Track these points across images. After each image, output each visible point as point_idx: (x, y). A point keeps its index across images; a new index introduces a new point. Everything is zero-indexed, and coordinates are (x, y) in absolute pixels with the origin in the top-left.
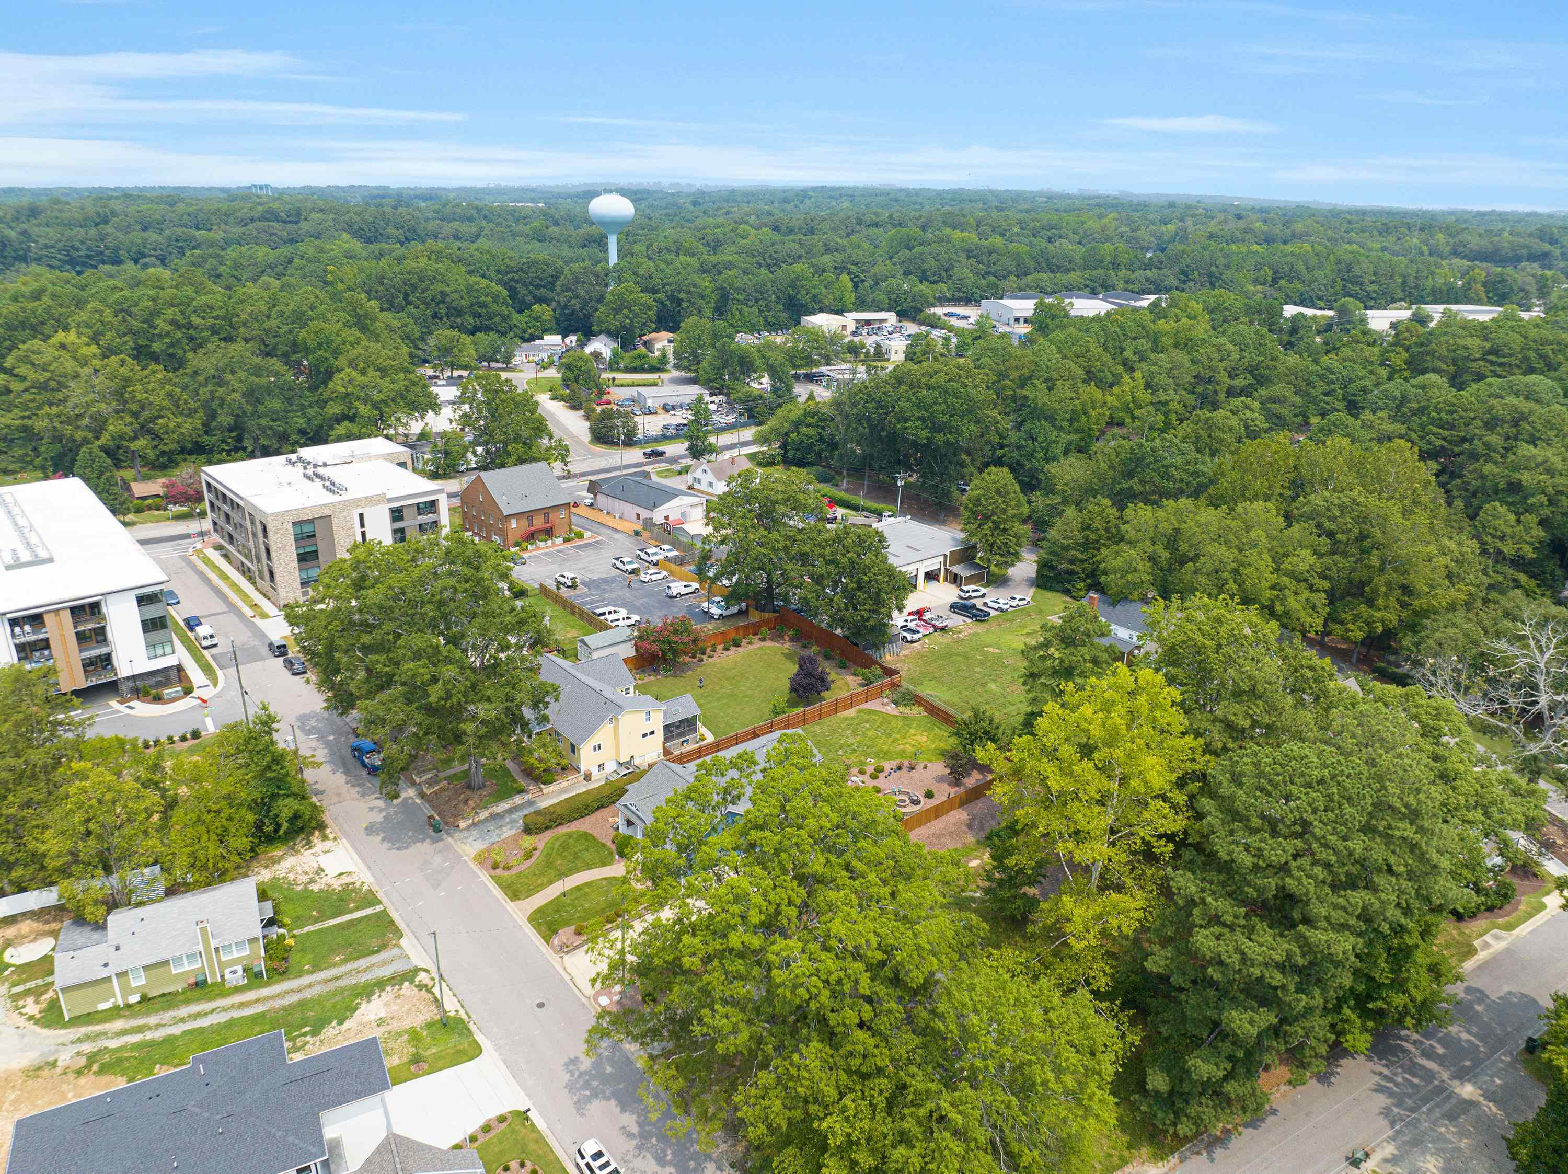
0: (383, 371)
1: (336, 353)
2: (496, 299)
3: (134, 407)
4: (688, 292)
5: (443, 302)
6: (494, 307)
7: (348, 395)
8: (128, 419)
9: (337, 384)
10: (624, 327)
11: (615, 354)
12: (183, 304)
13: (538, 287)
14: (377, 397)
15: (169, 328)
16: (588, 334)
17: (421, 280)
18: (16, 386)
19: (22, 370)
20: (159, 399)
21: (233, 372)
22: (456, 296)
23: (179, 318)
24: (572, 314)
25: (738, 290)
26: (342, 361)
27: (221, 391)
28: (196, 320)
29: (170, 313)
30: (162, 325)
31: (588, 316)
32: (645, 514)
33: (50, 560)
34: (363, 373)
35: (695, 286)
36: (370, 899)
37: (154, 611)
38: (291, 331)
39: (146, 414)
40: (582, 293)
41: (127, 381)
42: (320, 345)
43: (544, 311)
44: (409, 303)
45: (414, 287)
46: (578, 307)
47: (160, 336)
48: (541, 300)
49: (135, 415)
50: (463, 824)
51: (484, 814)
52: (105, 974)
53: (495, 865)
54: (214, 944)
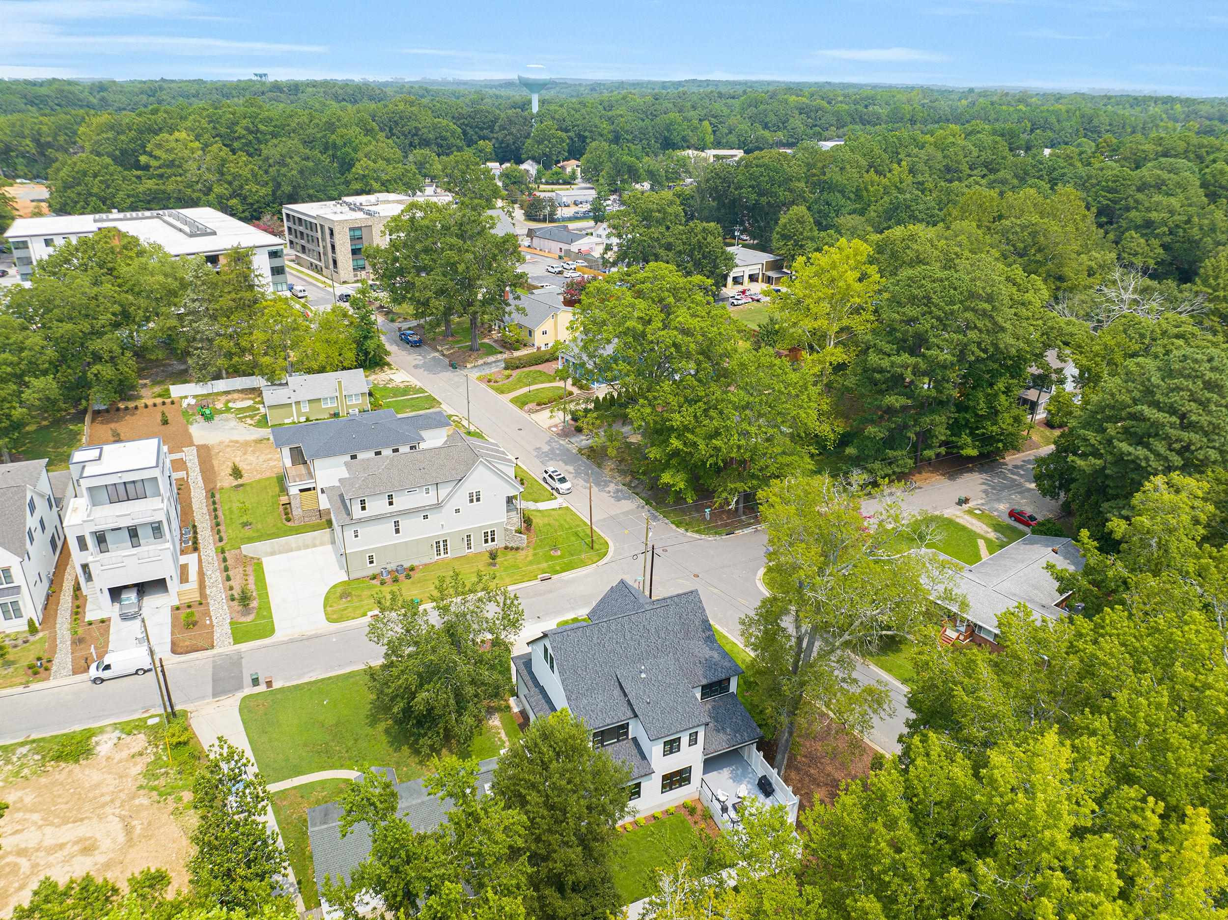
0: (388, 161)
1: (355, 150)
2: (453, 133)
3: (229, 178)
4: (591, 132)
5: (416, 135)
6: (452, 140)
7: (364, 176)
8: (226, 186)
9: (358, 169)
10: (545, 155)
11: (539, 171)
12: (254, 117)
13: (482, 129)
14: (384, 177)
15: (245, 132)
16: (519, 161)
17: (401, 118)
18: (154, 163)
19: (157, 153)
20: (246, 172)
21: (291, 158)
22: (425, 130)
23: (251, 126)
24: (508, 145)
25: (627, 132)
26: (360, 155)
27: (283, 170)
28: (262, 127)
29: (244, 122)
30: (240, 130)
31: (518, 149)
32: (565, 247)
33: (214, 233)
34: (375, 162)
35: (596, 126)
36: (421, 390)
37: (277, 262)
38: (324, 136)
39: (236, 183)
40: (514, 131)
41: (224, 161)
42: (345, 144)
43: (487, 146)
44: (393, 135)
45: (396, 123)
46: (511, 141)
47: (239, 138)
48: (484, 138)
49: (230, 183)
50: (469, 366)
51: (480, 362)
52: (289, 401)
53: (489, 381)
54: (344, 393)
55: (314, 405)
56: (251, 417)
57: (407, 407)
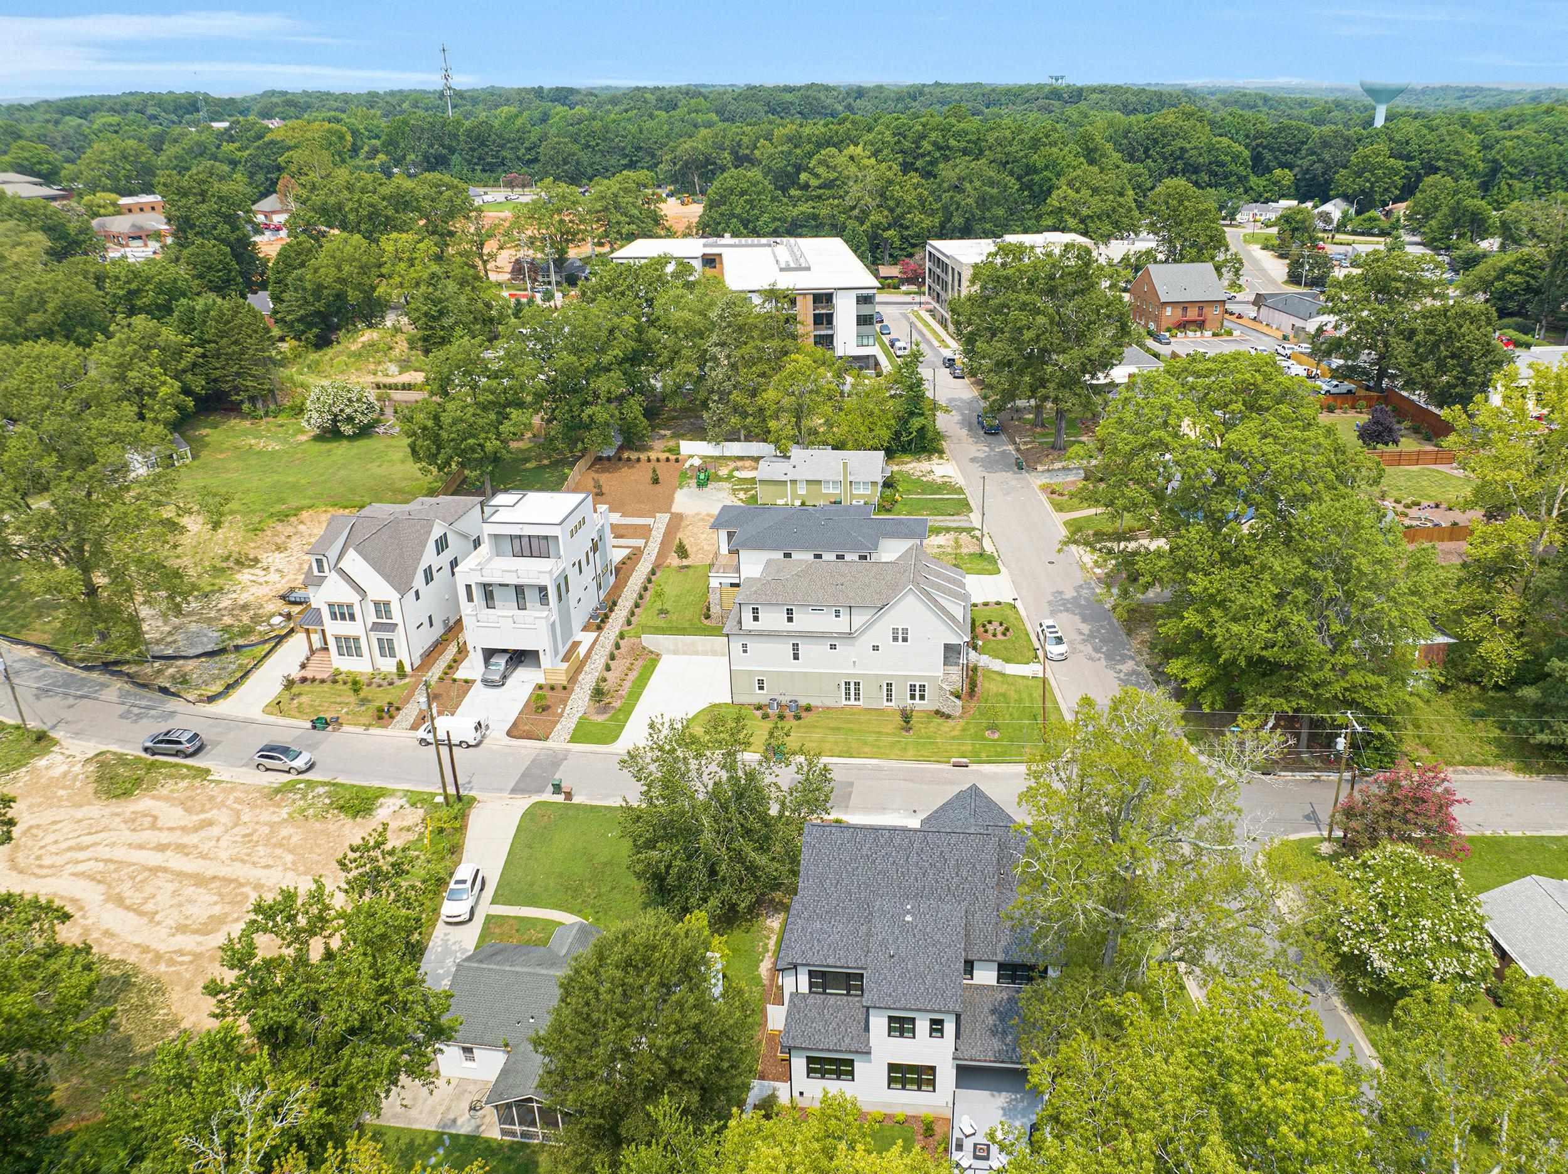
0: (1095, 191)
1: (1058, 175)
2: (1235, 158)
3: (891, 203)
4: (1447, 160)
5: (1180, 158)
6: (1233, 167)
7: (1061, 209)
8: (886, 213)
9: (1054, 201)
10: (1363, 191)
11: (1345, 215)
12: (945, 130)
13: (1285, 153)
14: (1085, 212)
15: (930, 148)
16: (1325, 200)
17: (1163, 135)
18: (814, 182)
19: (821, 170)
20: (910, 198)
21: (971, 182)
22: (1194, 152)
23: (940, 140)
24: (1314, 178)
25: (1512, 163)
26: (1063, 180)
27: (958, 197)
28: (952, 142)
29: (933, 136)
30: (926, 145)
31: (1328, 182)
32: (1299, 323)
33: (808, 269)
34: (1078, 191)
35: (1457, 153)
37: (866, 310)
38: (1026, 156)
39: (899, 210)
40: (1327, 156)
41: (890, 182)
42: (1046, 167)
43: (1285, 176)
44: (1148, 157)
45: (1156, 142)
46: (1319, 172)
47: (923, 156)
48: (1283, 166)
49: (892, 210)
50: (1040, 468)
51: (1057, 465)
52: (784, 478)
53: (1053, 493)
54: (850, 478)
55: (814, 487)
56: (746, 491)
57: (923, 509)
